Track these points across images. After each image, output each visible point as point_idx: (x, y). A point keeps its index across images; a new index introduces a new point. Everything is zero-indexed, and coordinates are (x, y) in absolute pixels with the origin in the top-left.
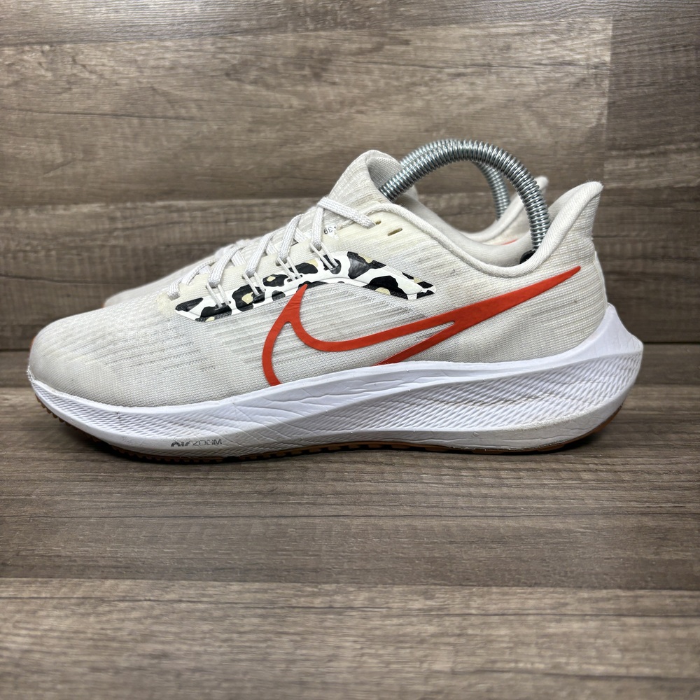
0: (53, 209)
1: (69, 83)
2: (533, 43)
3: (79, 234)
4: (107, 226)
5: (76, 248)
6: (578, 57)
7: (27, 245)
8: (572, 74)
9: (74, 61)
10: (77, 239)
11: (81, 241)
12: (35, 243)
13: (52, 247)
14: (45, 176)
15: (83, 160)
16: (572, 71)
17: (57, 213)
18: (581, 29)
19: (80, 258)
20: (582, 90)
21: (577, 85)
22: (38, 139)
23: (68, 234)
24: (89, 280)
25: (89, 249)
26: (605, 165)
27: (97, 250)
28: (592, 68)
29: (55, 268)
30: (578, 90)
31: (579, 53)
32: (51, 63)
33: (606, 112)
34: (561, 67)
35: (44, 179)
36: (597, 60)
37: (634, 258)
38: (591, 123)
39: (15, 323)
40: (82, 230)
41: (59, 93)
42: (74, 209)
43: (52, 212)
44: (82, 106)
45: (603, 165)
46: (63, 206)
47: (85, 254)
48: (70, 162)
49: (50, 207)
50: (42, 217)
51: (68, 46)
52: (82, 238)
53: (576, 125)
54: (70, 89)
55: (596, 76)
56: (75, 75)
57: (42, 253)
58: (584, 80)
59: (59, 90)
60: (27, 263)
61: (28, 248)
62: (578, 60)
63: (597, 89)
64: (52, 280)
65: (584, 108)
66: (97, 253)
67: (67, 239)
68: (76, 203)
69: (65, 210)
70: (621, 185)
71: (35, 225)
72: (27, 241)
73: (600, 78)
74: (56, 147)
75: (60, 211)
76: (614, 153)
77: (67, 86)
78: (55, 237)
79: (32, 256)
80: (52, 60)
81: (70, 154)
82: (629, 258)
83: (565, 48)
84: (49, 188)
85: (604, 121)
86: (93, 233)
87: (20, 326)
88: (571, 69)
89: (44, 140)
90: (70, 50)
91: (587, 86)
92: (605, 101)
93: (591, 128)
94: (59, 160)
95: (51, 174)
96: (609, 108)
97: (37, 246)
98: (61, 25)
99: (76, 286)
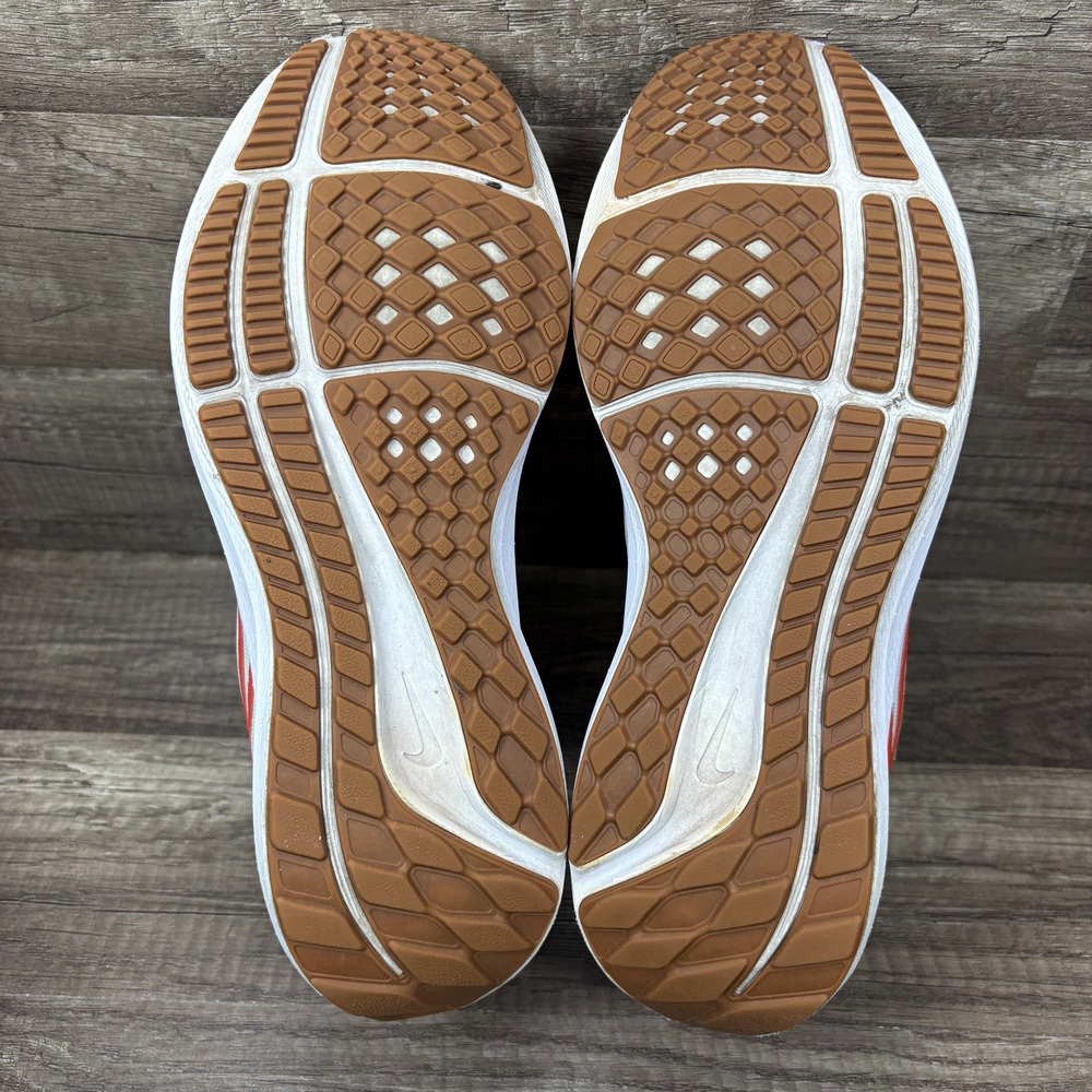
0: (61, 373)
1: (55, 180)
2: (967, 176)
3: (115, 410)
4: (165, 402)
5: (114, 428)
6: (1045, 204)
7: (24, 420)
8: (1024, 230)
9: (59, 142)
10: (115, 417)
11: (120, 419)
12: (39, 418)
13: (69, 424)
14: (36, 324)
15: (104, 305)
16: (1027, 225)
17: (71, 379)
18: (1062, 159)
19: (123, 441)
20: (1035, 256)
21: (1029, 248)
22: (12, 269)
23: (94, 409)
24: (144, 470)
25: (136, 430)
26: (1038, 366)
27: (151, 432)
28: (1063, 224)
29: (83, 453)
30: (1028, 255)
31: (1047, 199)
32: (12, 144)
33: (1065, 292)
34: (1008, 218)
35: (37, 330)
36: (1076, 211)
37: (1043, 485)
38: (1035, 306)
39: (26, 517)
40: (121, 404)
41: (41, 197)
42: (101, 376)
43: (59, 377)
44: (89, 221)
45: (1035, 366)
46: (79, 370)
47: (133, 437)
48: (81, 307)
49: (55, 370)
50: (44, 383)
51: (42, 114)
52: (122, 416)
53: (1007, 307)
54: (59, 191)
55: (1066, 235)
56: (66, 168)
57: (55, 432)
58: (1041, 241)
59: (38, 192)
60: (29, 444)
61: (28, 424)
62: (1043, 209)
63: (1061, 256)
64: (79, 468)
65: (1030, 283)
66: (153, 437)
67: (96, 416)
68: (103, 368)
69: (83, 375)
70: (1056, 393)
71: (33, 394)
72: (24, 415)
73: (1072, 239)
74: (49, 283)
75: (76, 376)
76: (1059, 350)
77: (53, 186)
78: (72, 412)
79: (37, 435)
80: (14, 138)
81: (79, 295)
82: (1035, 485)
83: (1025, 189)
84: (47, 343)
85: (1057, 304)
86: (141, 409)
87: (35, 521)
88: (1025, 222)
89: (23, 271)
90: (45, 124)
91: (1044, 251)
92: (1070, 274)
93: (1031, 312)
94: (61, 303)
95: (48, 323)
96: (1073, 285)
97: (43, 421)
98: (22, 76)
99: (123, 477)
